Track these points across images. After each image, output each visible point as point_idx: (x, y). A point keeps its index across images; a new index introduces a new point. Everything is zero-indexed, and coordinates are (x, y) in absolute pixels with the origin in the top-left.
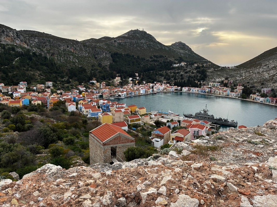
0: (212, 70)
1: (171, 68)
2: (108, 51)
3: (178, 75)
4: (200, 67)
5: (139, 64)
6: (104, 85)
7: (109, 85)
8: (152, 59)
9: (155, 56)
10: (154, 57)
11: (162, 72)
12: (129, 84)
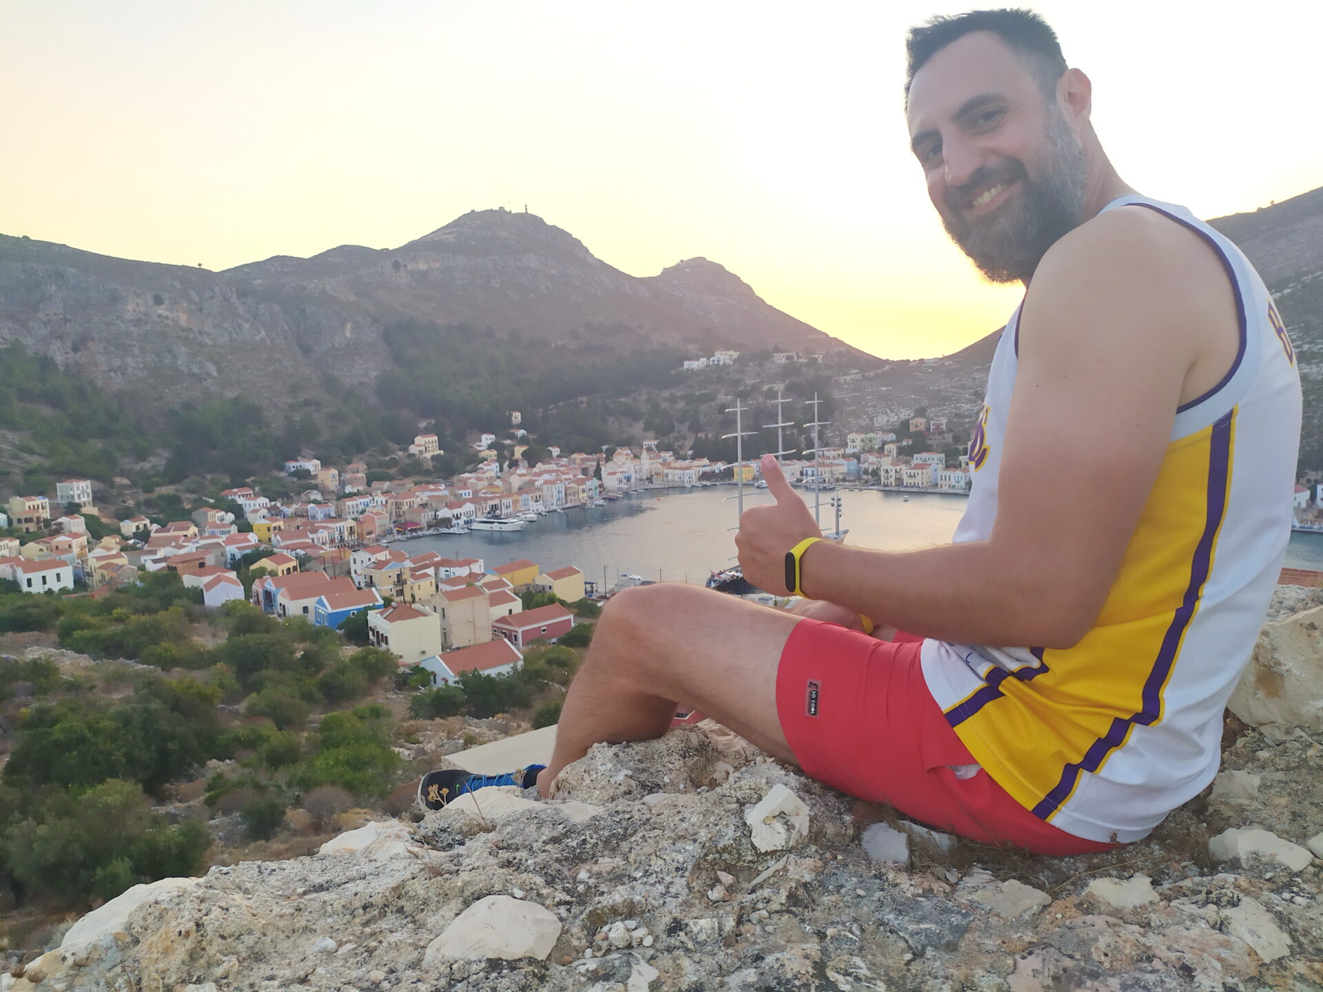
0: (853, 376)
1: (672, 379)
2: (367, 312)
3: (704, 407)
4: (802, 366)
6: (360, 475)
7: (384, 478)
9: (590, 328)
10: (590, 333)
12: (481, 466)
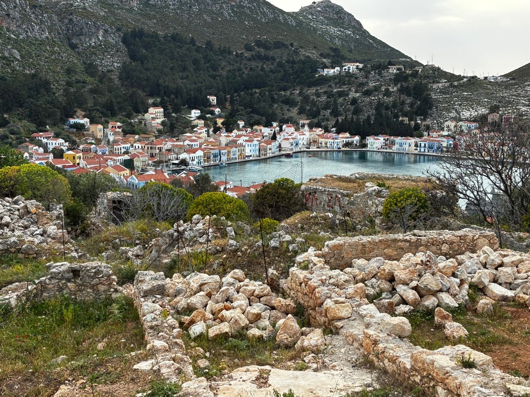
0: (443, 84)
1: (317, 80)
2: (112, 24)
3: (341, 100)
4: (408, 75)
5: (215, 69)
6: (118, 130)
7: (133, 133)
8: (253, 53)
9: (259, 43)
10: (259, 47)
11: (289, 92)
12: (195, 129)
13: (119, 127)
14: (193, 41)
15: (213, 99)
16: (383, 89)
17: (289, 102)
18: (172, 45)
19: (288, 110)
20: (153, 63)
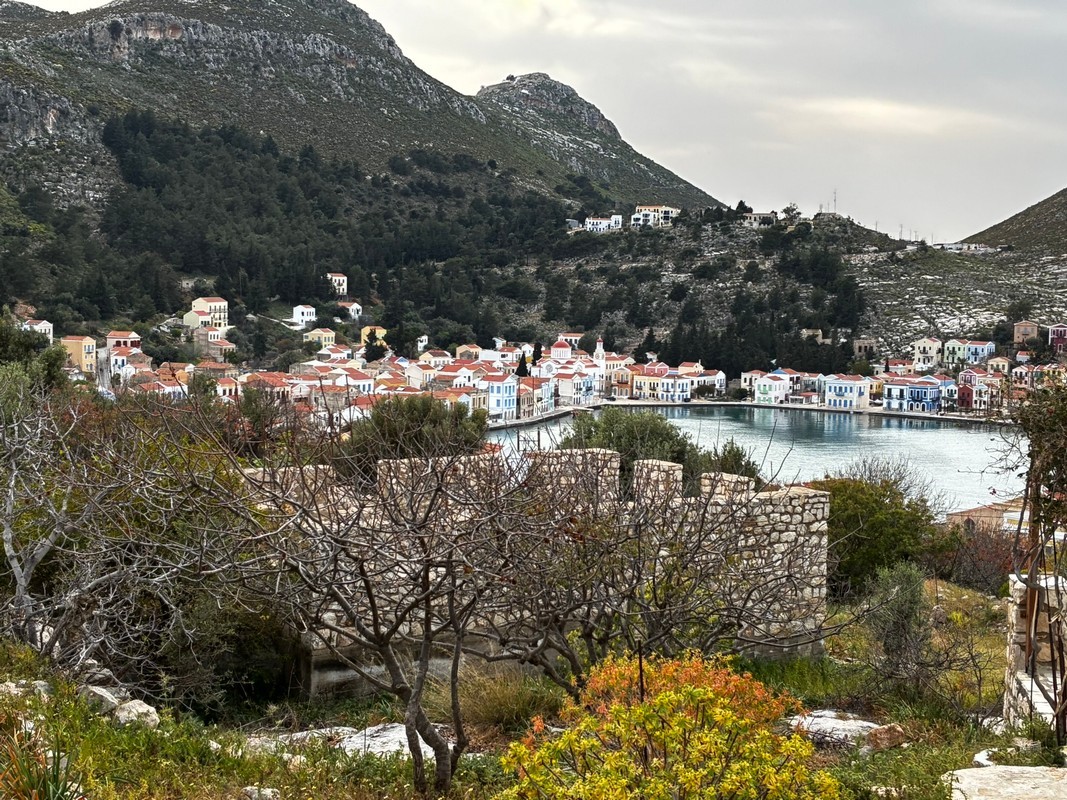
2: (77, 97)
3: (644, 288)
5: (330, 211)
6: (135, 351)
8: (409, 178)
9: (421, 159)
10: (420, 166)
11: (511, 270)
13: (134, 344)
14: (270, 146)
15: (340, 282)
16: (741, 264)
17: (519, 293)
18: (223, 151)
19: (518, 310)
20: (185, 193)
